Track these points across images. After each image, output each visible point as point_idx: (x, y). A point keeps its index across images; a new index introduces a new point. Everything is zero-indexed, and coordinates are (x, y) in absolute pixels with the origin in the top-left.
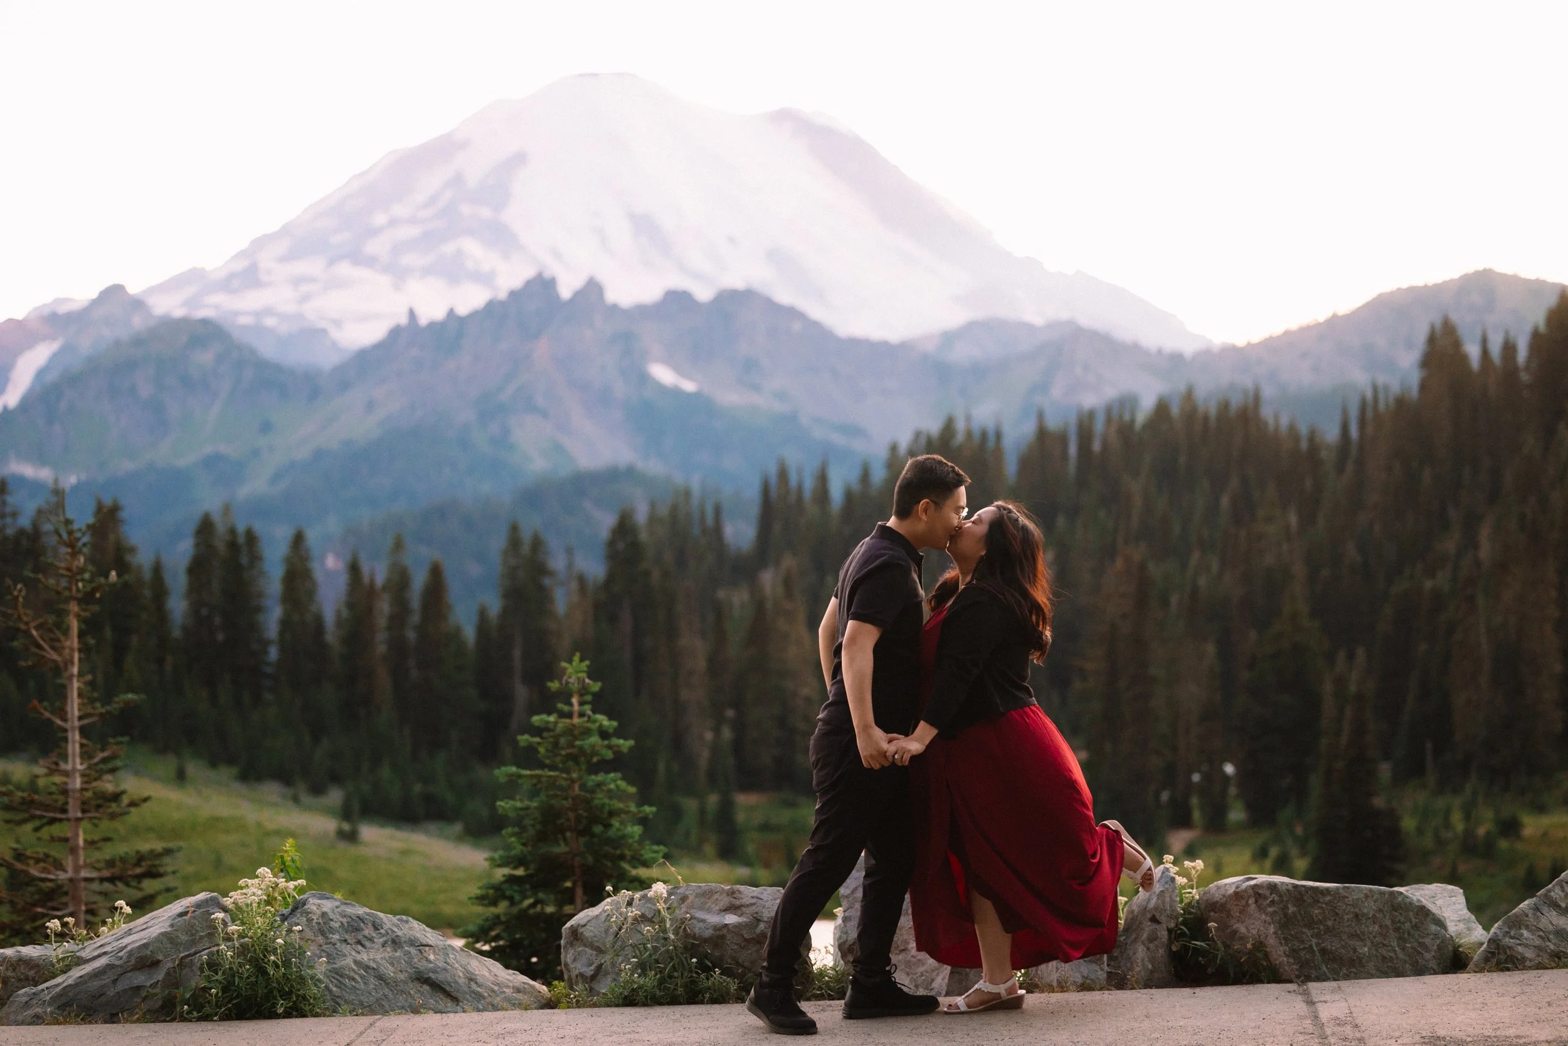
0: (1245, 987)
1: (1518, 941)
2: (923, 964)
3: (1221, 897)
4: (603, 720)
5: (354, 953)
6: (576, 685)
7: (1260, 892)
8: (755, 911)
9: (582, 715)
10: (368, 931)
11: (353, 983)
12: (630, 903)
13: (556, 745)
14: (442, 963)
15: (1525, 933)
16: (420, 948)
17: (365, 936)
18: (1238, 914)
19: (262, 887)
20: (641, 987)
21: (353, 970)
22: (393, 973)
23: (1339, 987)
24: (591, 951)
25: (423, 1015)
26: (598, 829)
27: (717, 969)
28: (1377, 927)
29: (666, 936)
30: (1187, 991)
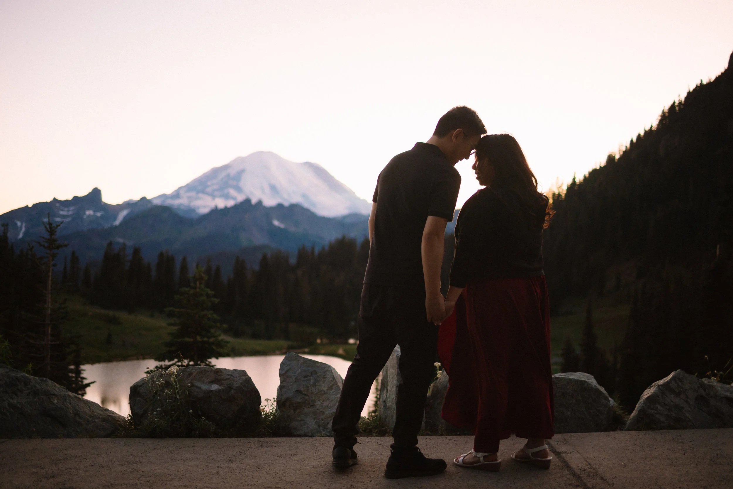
1: (656, 412)
2: (323, 414)
5: (9, 399)
8: (229, 383)
9: (200, 288)
10: (20, 386)
11: (5, 417)
13: (189, 299)
14: (60, 405)
15: (659, 407)
16: (49, 396)
17: (18, 389)
20: (158, 426)
21: (6, 409)
22: (30, 410)
23: (565, 439)
24: (143, 401)
27: (203, 417)
28: (574, 401)
29: (176, 396)
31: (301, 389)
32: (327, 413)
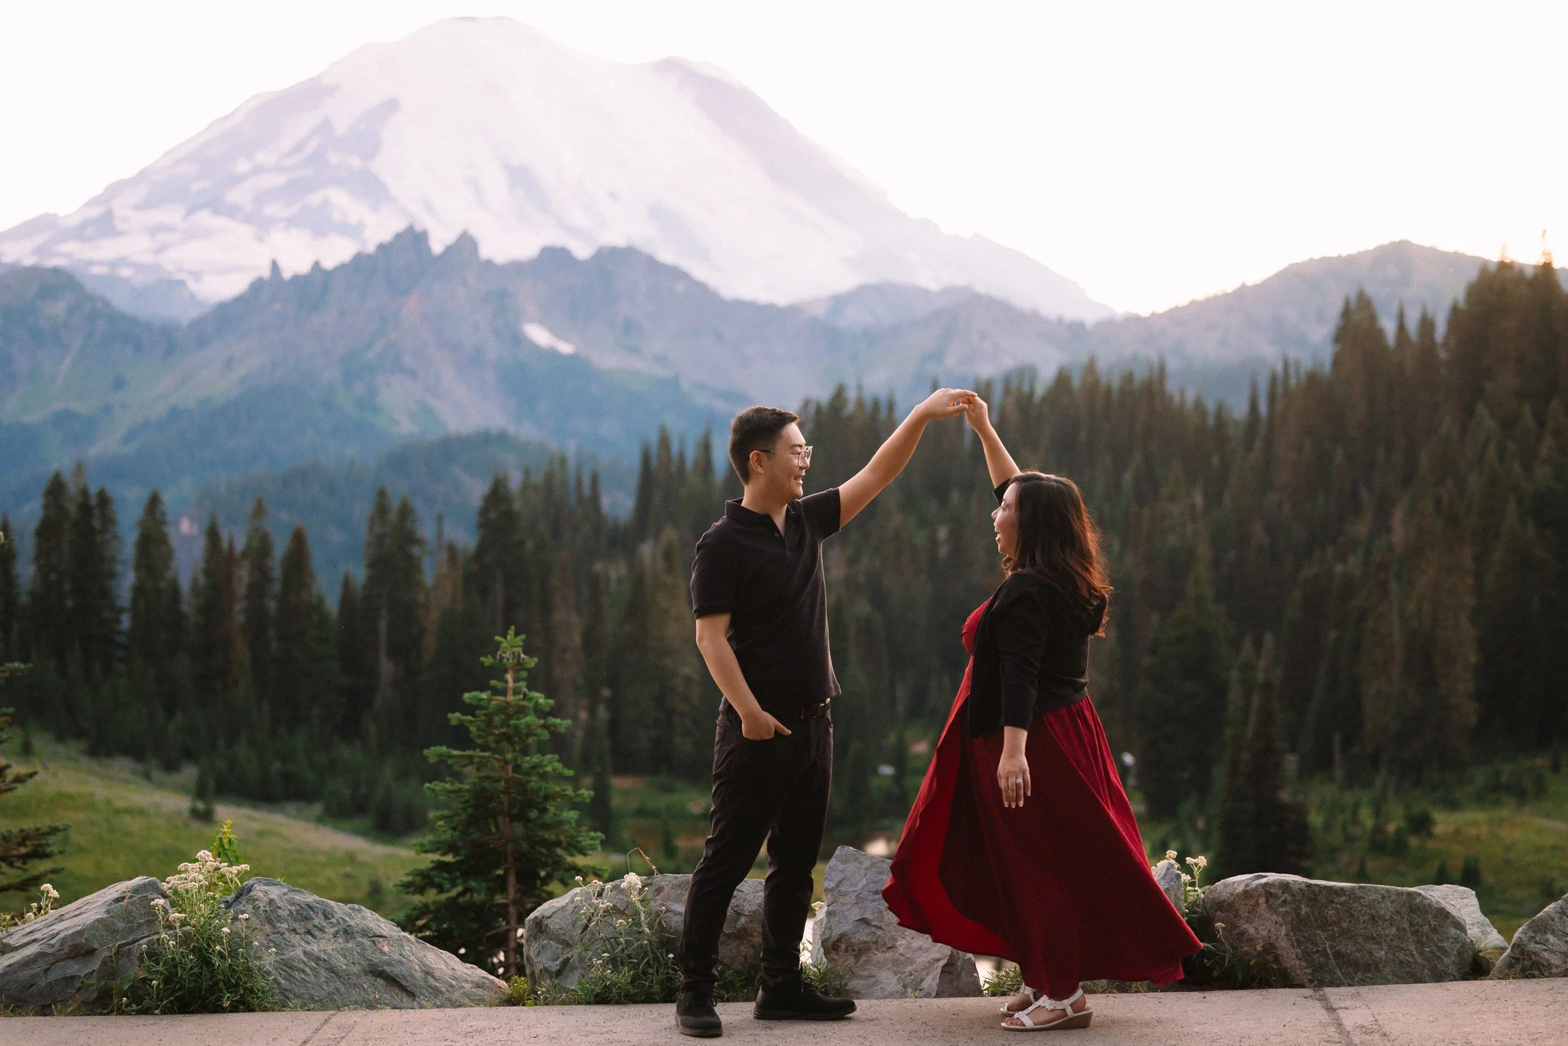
0: (1258, 992)
1: (1544, 947)
2: (912, 963)
3: (1228, 895)
4: (540, 698)
5: (303, 944)
6: (511, 661)
7: (1272, 891)
9: (516, 692)
10: (318, 920)
11: (303, 976)
12: (600, 895)
13: (489, 723)
14: (396, 955)
15: (1551, 938)
16: (374, 939)
17: (315, 926)
18: (1246, 914)
19: (203, 871)
20: (614, 984)
21: (303, 962)
22: (345, 965)
23: (1358, 993)
24: (556, 945)
25: (380, 1011)
26: (533, 814)
28: (1394, 930)
29: (640, 930)
30: (1196, 995)
31: (868, 916)
32: (919, 960)
